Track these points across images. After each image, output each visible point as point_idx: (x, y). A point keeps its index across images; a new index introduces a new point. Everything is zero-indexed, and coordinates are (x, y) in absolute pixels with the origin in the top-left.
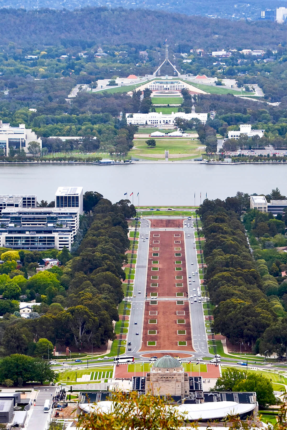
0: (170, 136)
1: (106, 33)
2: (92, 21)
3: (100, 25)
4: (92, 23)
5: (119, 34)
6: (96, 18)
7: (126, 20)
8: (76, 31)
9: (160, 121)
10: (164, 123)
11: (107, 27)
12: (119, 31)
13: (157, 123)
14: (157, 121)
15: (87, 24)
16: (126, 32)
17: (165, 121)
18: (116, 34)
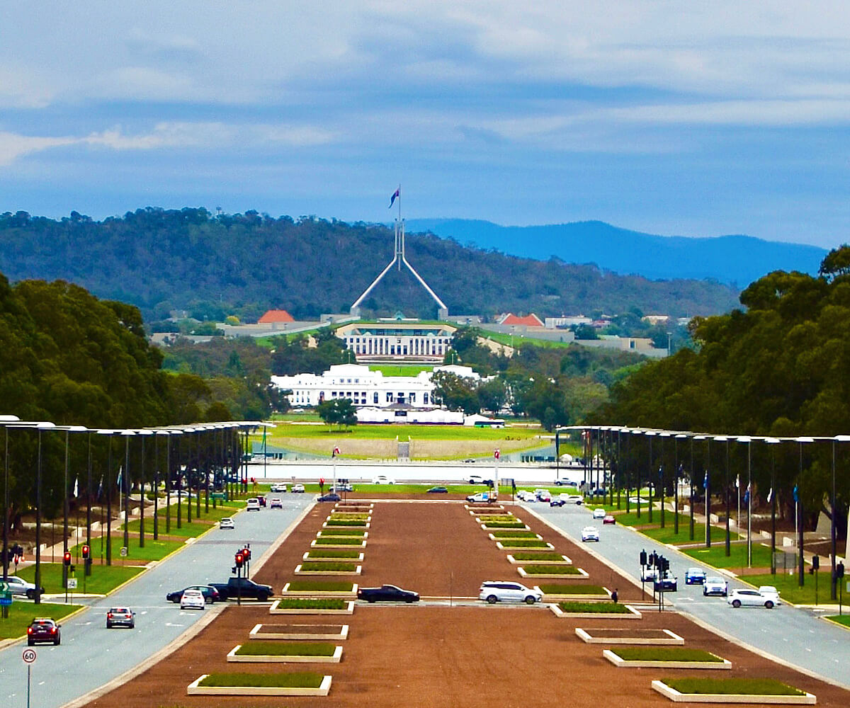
0: (415, 422)
1: (205, 280)
2: (162, 247)
3: (184, 259)
4: (158, 252)
5: (244, 284)
6: (174, 241)
7: (266, 246)
8: (108, 275)
9: (376, 394)
10: (390, 403)
11: (207, 264)
12: (245, 274)
13: (364, 401)
14: (364, 394)
15: (142, 253)
16: (266, 278)
17: (395, 395)
18: (233, 283)
